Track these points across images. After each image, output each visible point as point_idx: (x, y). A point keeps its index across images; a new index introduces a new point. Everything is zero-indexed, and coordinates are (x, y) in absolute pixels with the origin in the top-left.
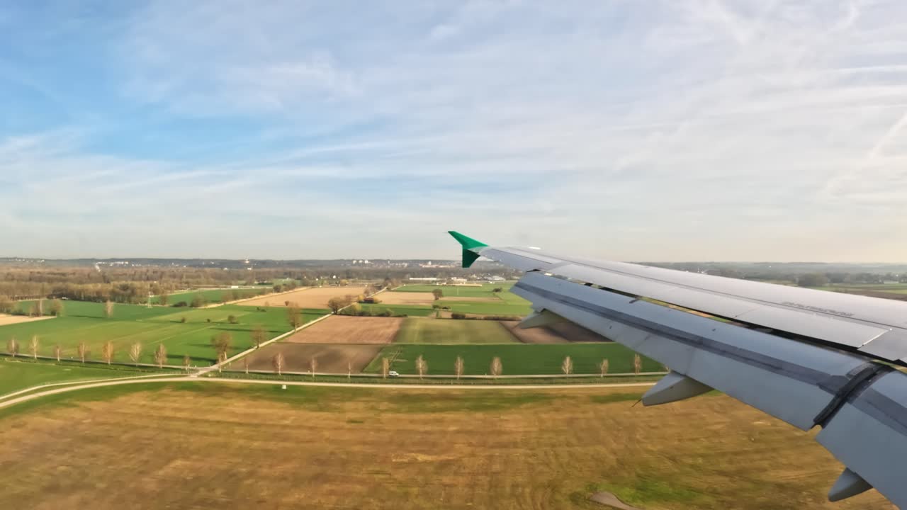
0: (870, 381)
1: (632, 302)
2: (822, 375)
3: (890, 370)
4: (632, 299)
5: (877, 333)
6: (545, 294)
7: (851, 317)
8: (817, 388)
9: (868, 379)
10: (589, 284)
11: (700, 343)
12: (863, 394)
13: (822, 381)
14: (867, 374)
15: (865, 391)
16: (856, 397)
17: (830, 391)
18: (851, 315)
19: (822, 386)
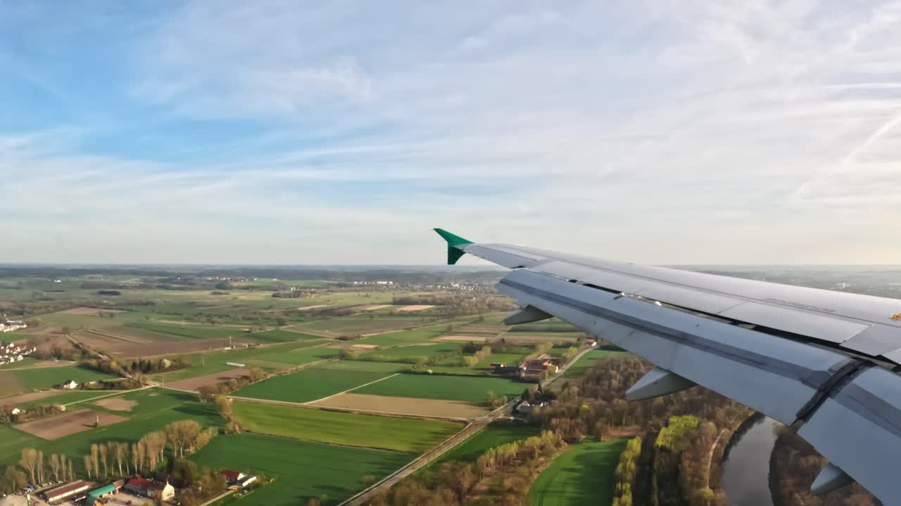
0: (852, 376)
1: (616, 298)
2: (804, 370)
3: (871, 365)
4: (616, 295)
5: (857, 329)
6: (529, 290)
7: (834, 313)
8: (799, 383)
9: (850, 374)
10: (574, 281)
11: (683, 339)
12: (845, 390)
13: (805, 376)
14: (849, 370)
15: (847, 386)
16: (839, 392)
17: (812, 386)
18: (833, 311)
19: (804, 381)
